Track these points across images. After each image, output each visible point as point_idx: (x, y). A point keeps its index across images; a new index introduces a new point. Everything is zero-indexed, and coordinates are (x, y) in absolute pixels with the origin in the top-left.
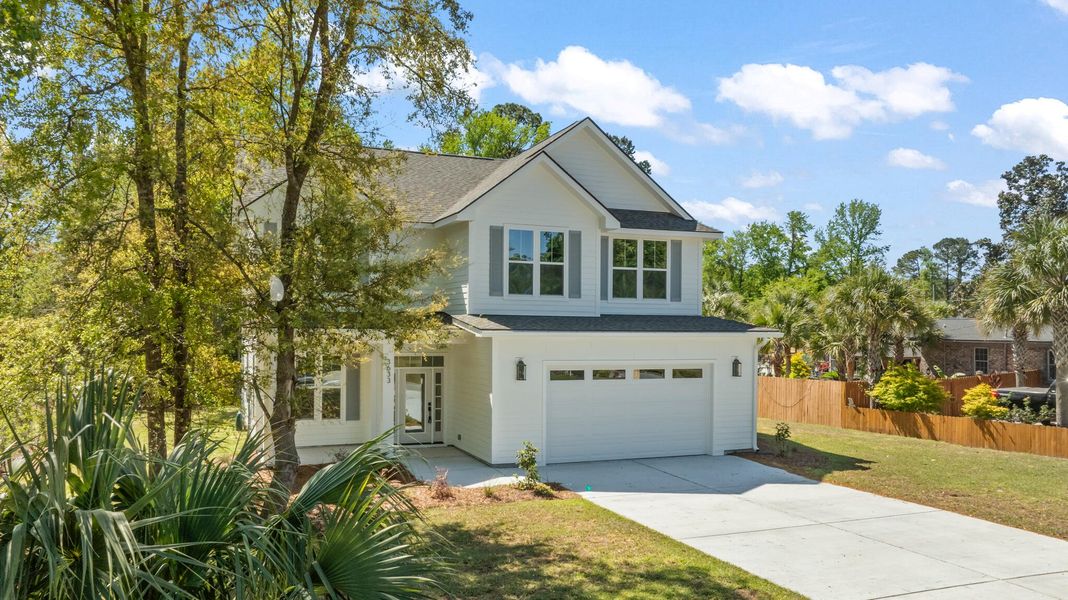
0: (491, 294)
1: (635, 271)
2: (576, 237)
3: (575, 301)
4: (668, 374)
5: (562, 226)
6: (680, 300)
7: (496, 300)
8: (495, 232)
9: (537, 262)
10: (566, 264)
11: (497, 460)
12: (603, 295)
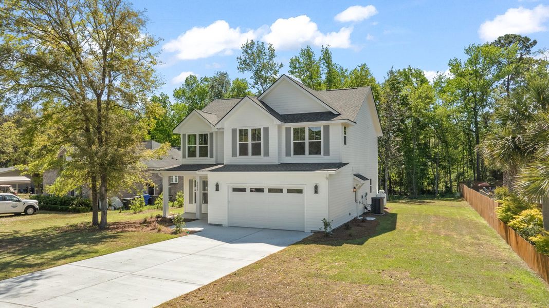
0: (232, 156)
1: (305, 142)
2: (266, 129)
3: (266, 158)
4: (285, 191)
5: (260, 125)
6: (329, 155)
7: (234, 158)
8: (234, 131)
9: (250, 142)
10: (262, 142)
11: (209, 222)
12: (288, 154)
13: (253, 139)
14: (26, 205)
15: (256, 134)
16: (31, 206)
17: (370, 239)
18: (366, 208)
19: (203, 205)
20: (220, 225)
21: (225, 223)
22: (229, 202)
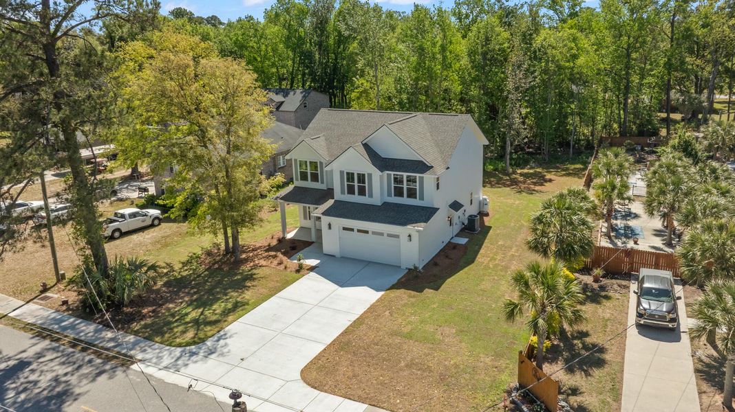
0: (341, 194)
1: (403, 187)
2: (370, 175)
3: (370, 199)
4: (385, 235)
5: (365, 171)
6: (423, 200)
7: (343, 195)
8: (342, 172)
9: (356, 184)
10: (366, 185)
11: (324, 252)
12: (389, 195)
13: (359, 182)
14: (152, 218)
15: (361, 178)
16: (157, 218)
17: (449, 280)
18: (463, 224)
19: (317, 222)
20: (334, 256)
21: (337, 253)
22: (340, 238)
